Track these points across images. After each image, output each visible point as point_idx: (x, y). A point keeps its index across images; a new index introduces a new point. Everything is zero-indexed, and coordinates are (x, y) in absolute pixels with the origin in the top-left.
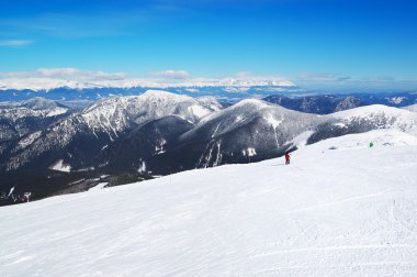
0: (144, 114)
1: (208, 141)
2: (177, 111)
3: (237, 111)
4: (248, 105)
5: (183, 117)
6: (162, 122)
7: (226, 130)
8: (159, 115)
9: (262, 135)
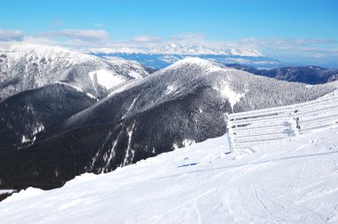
0: (15, 82)
1: (112, 127)
2: (71, 78)
3: (169, 77)
4: (188, 67)
5: (79, 88)
6: (40, 95)
7: (146, 108)
8: (40, 83)
9: (209, 117)
